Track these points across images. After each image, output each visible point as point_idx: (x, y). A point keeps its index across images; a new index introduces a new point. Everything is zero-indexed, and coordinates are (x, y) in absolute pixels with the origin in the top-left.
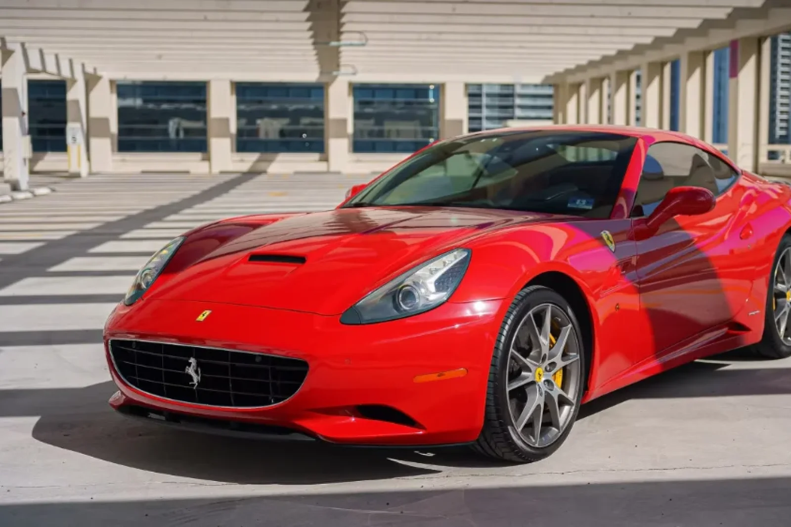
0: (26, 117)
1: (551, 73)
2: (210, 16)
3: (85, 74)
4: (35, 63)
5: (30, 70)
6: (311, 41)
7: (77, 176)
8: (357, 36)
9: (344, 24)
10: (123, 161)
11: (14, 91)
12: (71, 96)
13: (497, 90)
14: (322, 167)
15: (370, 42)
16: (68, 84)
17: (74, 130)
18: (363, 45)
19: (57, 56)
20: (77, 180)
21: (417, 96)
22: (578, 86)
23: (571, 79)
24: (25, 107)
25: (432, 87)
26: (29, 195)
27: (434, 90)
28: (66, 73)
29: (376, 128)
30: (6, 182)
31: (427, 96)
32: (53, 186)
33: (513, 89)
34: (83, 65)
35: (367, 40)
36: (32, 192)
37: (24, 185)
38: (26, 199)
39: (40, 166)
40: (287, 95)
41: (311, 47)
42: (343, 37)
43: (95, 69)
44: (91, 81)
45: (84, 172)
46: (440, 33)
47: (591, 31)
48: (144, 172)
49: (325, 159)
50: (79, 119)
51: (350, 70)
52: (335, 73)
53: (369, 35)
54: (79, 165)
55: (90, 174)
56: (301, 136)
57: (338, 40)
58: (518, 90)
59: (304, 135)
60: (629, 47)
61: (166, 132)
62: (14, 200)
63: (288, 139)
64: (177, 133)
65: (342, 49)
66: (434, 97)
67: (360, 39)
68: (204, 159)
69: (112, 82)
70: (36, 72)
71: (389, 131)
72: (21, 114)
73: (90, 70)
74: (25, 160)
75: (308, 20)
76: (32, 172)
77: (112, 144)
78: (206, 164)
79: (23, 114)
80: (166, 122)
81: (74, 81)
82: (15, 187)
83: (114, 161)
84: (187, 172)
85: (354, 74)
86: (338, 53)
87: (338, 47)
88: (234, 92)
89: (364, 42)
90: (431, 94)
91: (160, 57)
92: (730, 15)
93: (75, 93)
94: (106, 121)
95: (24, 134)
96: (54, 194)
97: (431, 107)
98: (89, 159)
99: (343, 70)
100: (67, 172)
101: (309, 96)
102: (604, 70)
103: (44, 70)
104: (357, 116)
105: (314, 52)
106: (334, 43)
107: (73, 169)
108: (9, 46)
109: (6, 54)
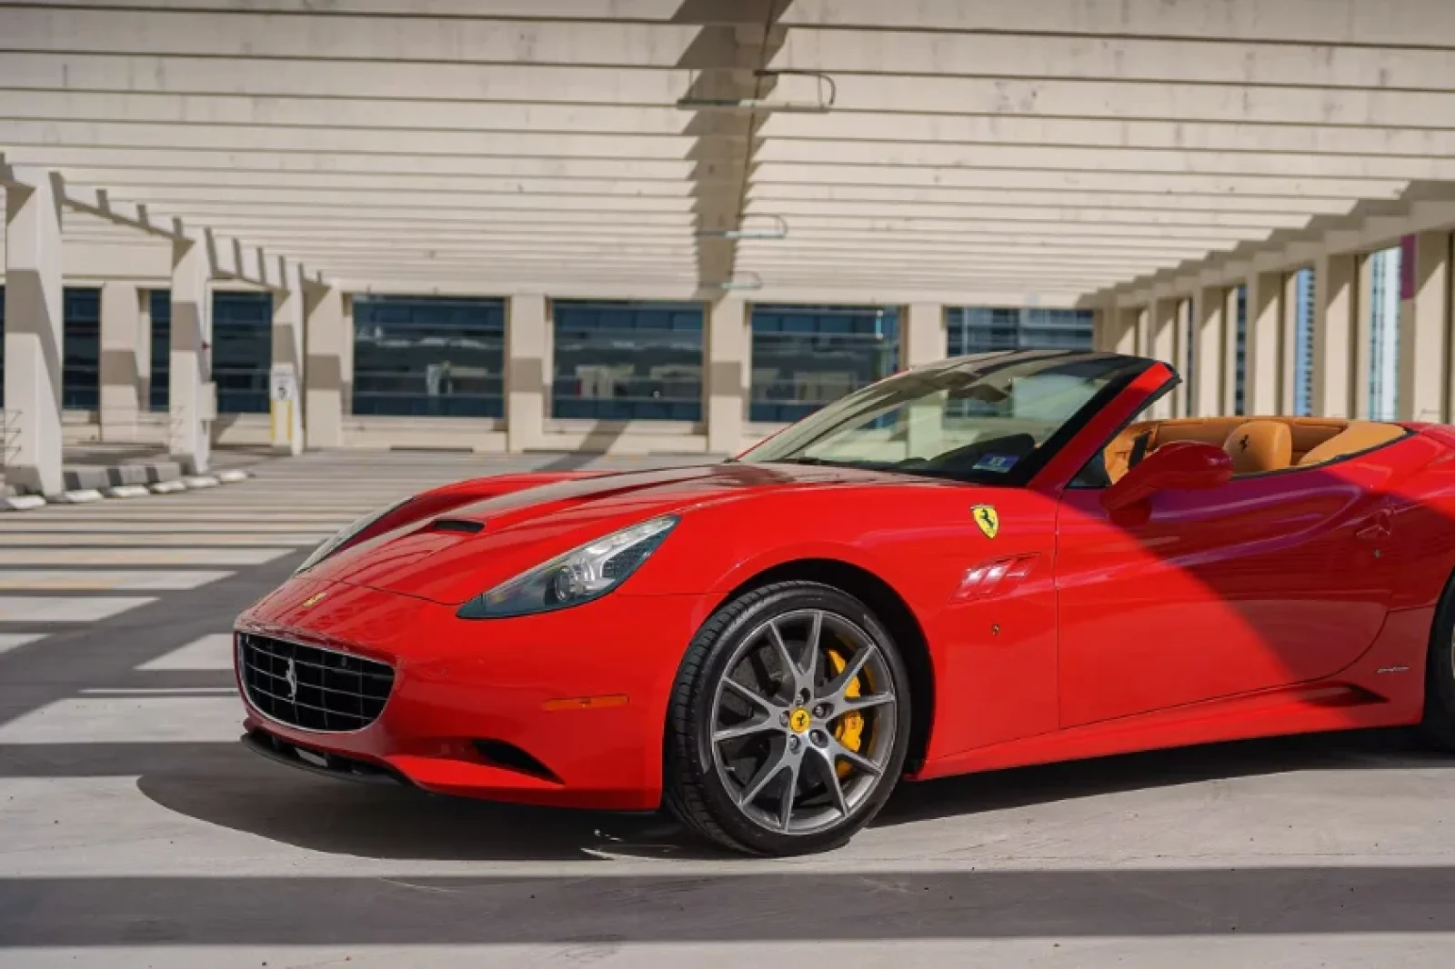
0: (209, 351)
1: (1091, 290)
2: (528, 185)
3: (304, 282)
4: (227, 264)
5: (218, 274)
6: (691, 230)
7: (285, 452)
8: (772, 222)
9: (749, 201)
10: (362, 429)
11: (191, 307)
12: (279, 318)
13: (987, 320)
14: (697, 444)
15: (791, 233)
16: (275, 299)
17: (283, 376)
18: (780, 237)
19: (260, 251)
20: (287, 460)
21: (854, 329)
22: (1137, 312)
23: (1125, 301)
24: (208, 337)
25: (880, 313)
26: (212, 481)
27: (883, 318)
28: (274, 280)
29: (784, 382)
30: (174, 459)
31: (872, 330)
32: (251, 469)
33: (1017, 321)
34: (301, 267)
35: (786, 228)
36: (217, 477)
37: (201, 466)
38: (209, 487)
39: (228, 436)
40: (634, 325)
41: (692, 240)
42: (747, 222)
43: (319, 275)
44: (313, 293)
45: (297, 447)
46: (908, 219)
47: (1165, 217)
48: (394, 449)
49: (704, 432)
50: (291, 357)
51: (750, 281)
52: (725, 286)
53: (790, 222)
54: (290, 435)
55: (306, 450)
56: (652, 395)
57: (737, 228)
58: (1025, 322)
59: (657, 394)
60: (1229, 246)
61: (422, 384)
62: (189, 489)
63: (630, 399)
64: (442, 386)
65: (742, 243)
66: (882, 331)
67: (777, 228)
68: (496, 430)
69: (346, 297)
70: (227, 277)
71: (804, 388)
72: (200, 345)
73: (311, 275)
74: (204, 423)
75: (692, 195)
76: (215, 446)
77: (343, 401)
78: (501, 436)
79: (205, 346)
80: (423, 369)
81: (285, 293)
82: (187, 469)
83: (344, 429)
84: (470, 450)
85: (757, 287)
86: (734, 250)
87: (734, 241)
88: (551, 315)
89: (781, 232)
90: (878, 324)
91: (432, 254)
92: (1404, 194)
93: (287, 314)
94: (334, 361)
95: (204, 380)
96: (252, 480)
97: (879, 347)
98: (304, 426)
99: (737, 281)
100: (268, 446)
101: (670, 326)
102: (1183, 286)
103: (239, 275)
104: (757, 362)
105: (693, 250)
106: (731, 234)
107: (280, 440)
108: (188, 233)
109: (181, 246)
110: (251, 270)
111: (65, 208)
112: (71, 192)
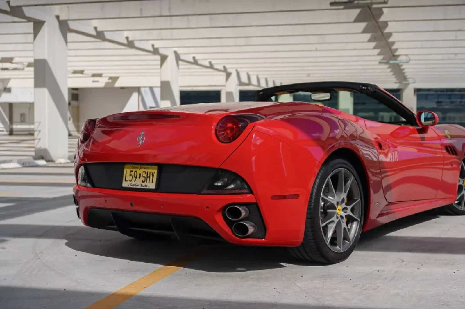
5: (241, 84)
9: (396, 50)
11: (231, 94)
19: (257, 76)
28: (263, 85)
43: (281, 84)
52: (404, 83)
70: (245, 85)
85: (415, 83)
103: (250, 84)
108: (229, 71)
109: (228, 75)
110: (254, 81)
111: (180, 62)
112: (182, 57)
